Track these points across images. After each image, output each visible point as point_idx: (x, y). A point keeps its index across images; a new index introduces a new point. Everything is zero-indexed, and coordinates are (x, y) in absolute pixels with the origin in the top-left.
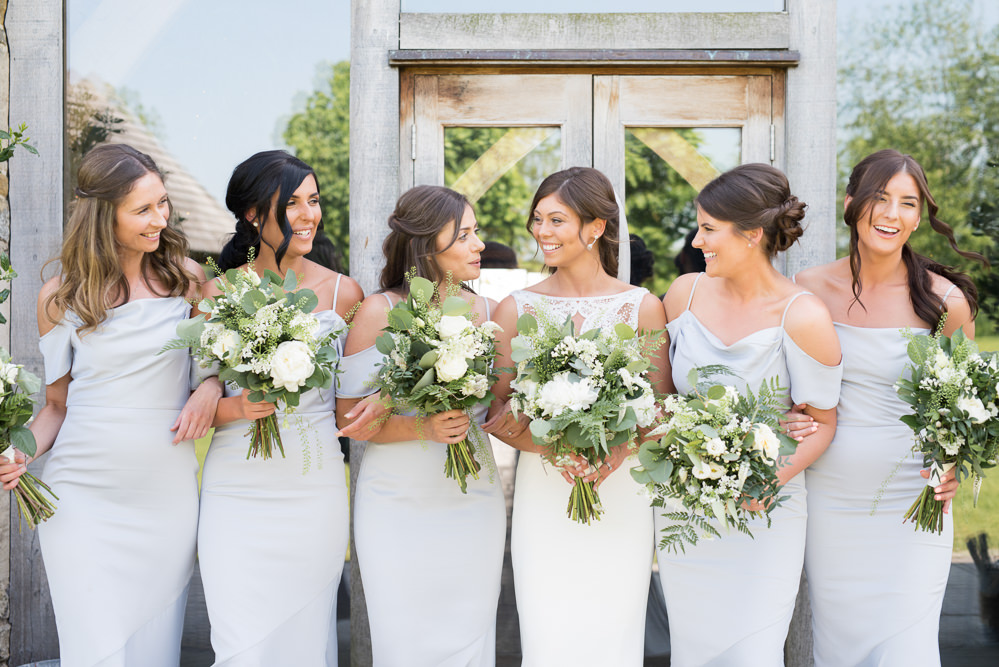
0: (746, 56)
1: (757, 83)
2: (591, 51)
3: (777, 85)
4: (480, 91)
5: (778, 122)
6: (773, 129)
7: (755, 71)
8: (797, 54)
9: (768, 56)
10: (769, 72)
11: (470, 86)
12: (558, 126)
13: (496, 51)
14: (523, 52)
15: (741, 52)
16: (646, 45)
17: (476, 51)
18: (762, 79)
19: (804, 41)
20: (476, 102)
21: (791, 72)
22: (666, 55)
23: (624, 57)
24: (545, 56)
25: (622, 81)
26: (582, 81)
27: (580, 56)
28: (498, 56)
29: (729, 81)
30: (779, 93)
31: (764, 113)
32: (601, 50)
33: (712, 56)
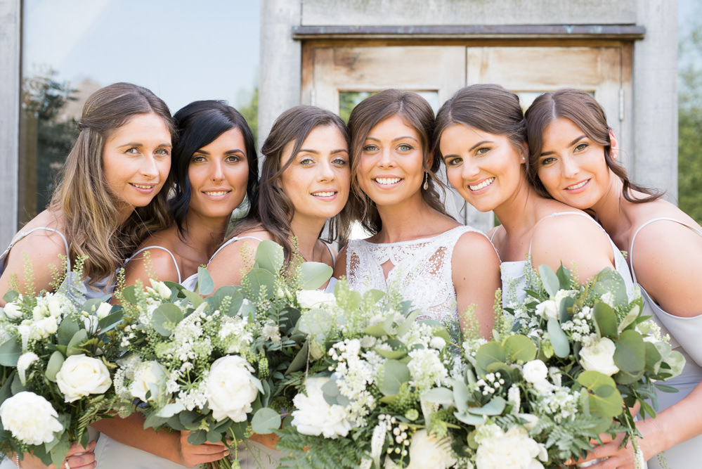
0: (599, 30)
1: (608, 54)
2: (465, 27)
3: (625, 55)
4: (369, 61)
5: (627, 87)
6: (622, 93)
7: (606, 44)
8: (644, 29)
9: (618, 30)
10: (618, 44)
11: (361, 57)
12: (436, 91)
13: (383, 27)
14: (406, 28)
15: (595, 27)
16: (512, 21)
17: (366, 27)
18: (611, 51)
19: (649, 16)
20: (366, 70)
21: (638, 45)
22: (530, 30)
23: (494, 31)
24: (425, 30)
25: (491, 52)
26: (456, 52)
27: (456, 30)
28: (385, 31)
29: (584, 52)
30: (628, 63)
31: (614, 79)
32: (473, 26)
33: (569, 30)
